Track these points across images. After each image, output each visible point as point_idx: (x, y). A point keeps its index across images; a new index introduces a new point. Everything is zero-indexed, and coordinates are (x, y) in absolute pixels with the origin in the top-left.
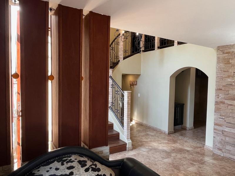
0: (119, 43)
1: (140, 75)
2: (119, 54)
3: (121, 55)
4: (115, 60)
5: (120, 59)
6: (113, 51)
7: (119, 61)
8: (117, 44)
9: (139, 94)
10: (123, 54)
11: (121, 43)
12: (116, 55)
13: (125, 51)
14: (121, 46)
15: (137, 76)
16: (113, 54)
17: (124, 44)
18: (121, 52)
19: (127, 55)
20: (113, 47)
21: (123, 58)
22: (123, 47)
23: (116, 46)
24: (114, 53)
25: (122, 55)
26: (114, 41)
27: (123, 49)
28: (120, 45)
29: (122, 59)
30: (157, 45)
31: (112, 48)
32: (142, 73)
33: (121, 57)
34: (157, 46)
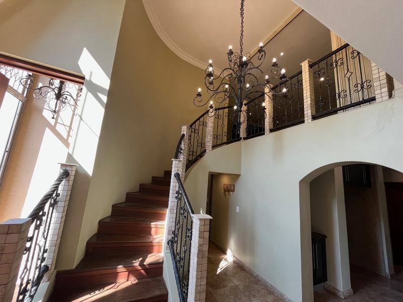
0: (206, 123)
1: (239, 176)
2: (206, 140)
3: (209, 141)
4: (199, 149)
5: (206, 148)
6: (196, 135)
7: (205, 151)
8: (203, 124)
9: (238, 208)
10: (211, 140)
11: (210, 124)
12: (200, 141)
13: (216, 137)
14: (210, 129)
15: (235, 177)
16: (196, 139)
17: (214, 126)
18: (209, 137)
19: (219, 142)
20: (197, 128)
21: (211, 147)
22: (212, 129)
23: (201, 127)
24: (198, 138)
25: (211, 142)
26: (199, 119)
27: (211, 133)
28: (208, 126)
29: (210, 149)
30: (268, 125)
31: (195, 130)
32: (242, 173)
33: (208, 144)
34: (268, 128)
